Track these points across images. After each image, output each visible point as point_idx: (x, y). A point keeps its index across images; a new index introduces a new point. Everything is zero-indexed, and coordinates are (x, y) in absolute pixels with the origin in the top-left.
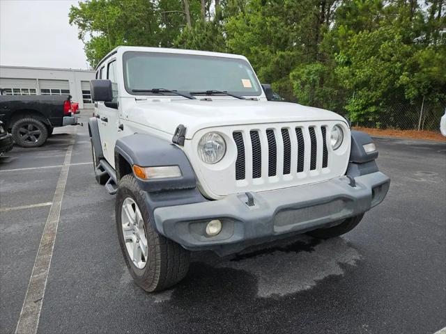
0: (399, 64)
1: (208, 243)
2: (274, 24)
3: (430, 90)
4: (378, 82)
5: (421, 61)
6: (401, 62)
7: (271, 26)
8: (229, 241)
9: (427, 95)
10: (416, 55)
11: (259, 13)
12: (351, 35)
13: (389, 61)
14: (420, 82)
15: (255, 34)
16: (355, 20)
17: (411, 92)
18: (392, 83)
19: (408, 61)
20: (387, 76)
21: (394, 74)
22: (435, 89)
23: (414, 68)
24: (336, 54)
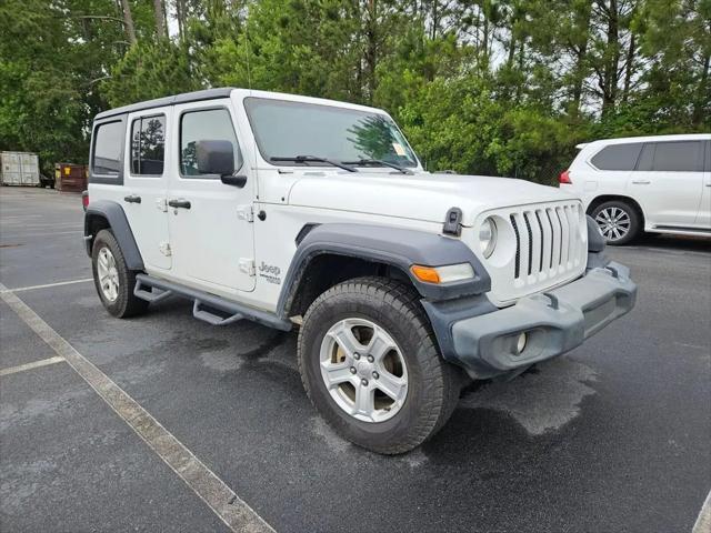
0: (487, 128)
1: (519, 363)
2: (305, 57)
3: (526, 162)
4: (463, 150)
5: (516, 124)
6: (490, 124)
7: (301, 59)
8: (541, 357)
9: (523, 167)
10: (507, 116)
11: (277, 39)
12: (420, 84)
13: (474, 121)
14: (513, 151)
15: (269, 69)
16: (421, 62)
17: (504, 164)
18: (480, 152)
19: (499, 123)
20: (474, 141)
21: (480, 138)
22: (531, 160)
23: (506, 133)
24: (400, 108)
